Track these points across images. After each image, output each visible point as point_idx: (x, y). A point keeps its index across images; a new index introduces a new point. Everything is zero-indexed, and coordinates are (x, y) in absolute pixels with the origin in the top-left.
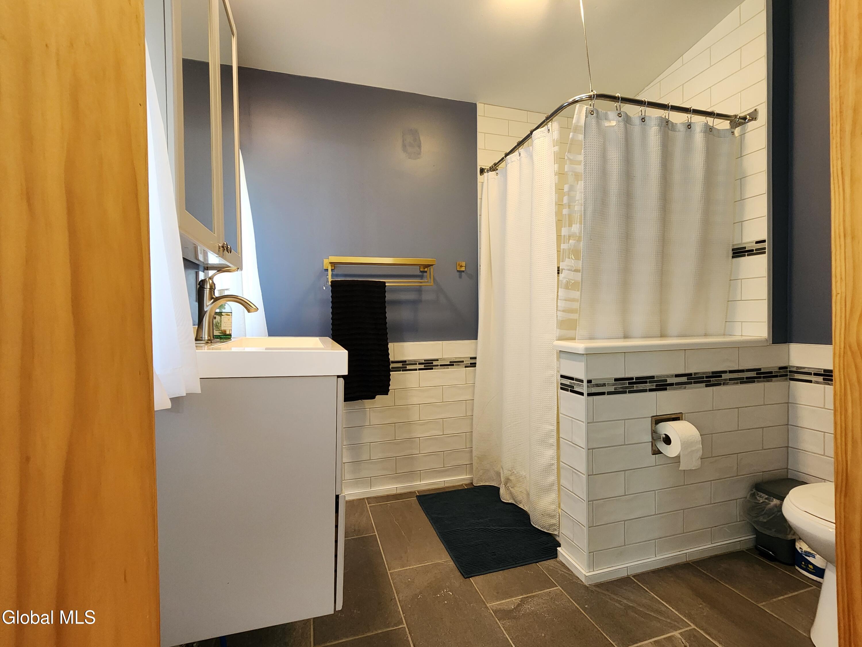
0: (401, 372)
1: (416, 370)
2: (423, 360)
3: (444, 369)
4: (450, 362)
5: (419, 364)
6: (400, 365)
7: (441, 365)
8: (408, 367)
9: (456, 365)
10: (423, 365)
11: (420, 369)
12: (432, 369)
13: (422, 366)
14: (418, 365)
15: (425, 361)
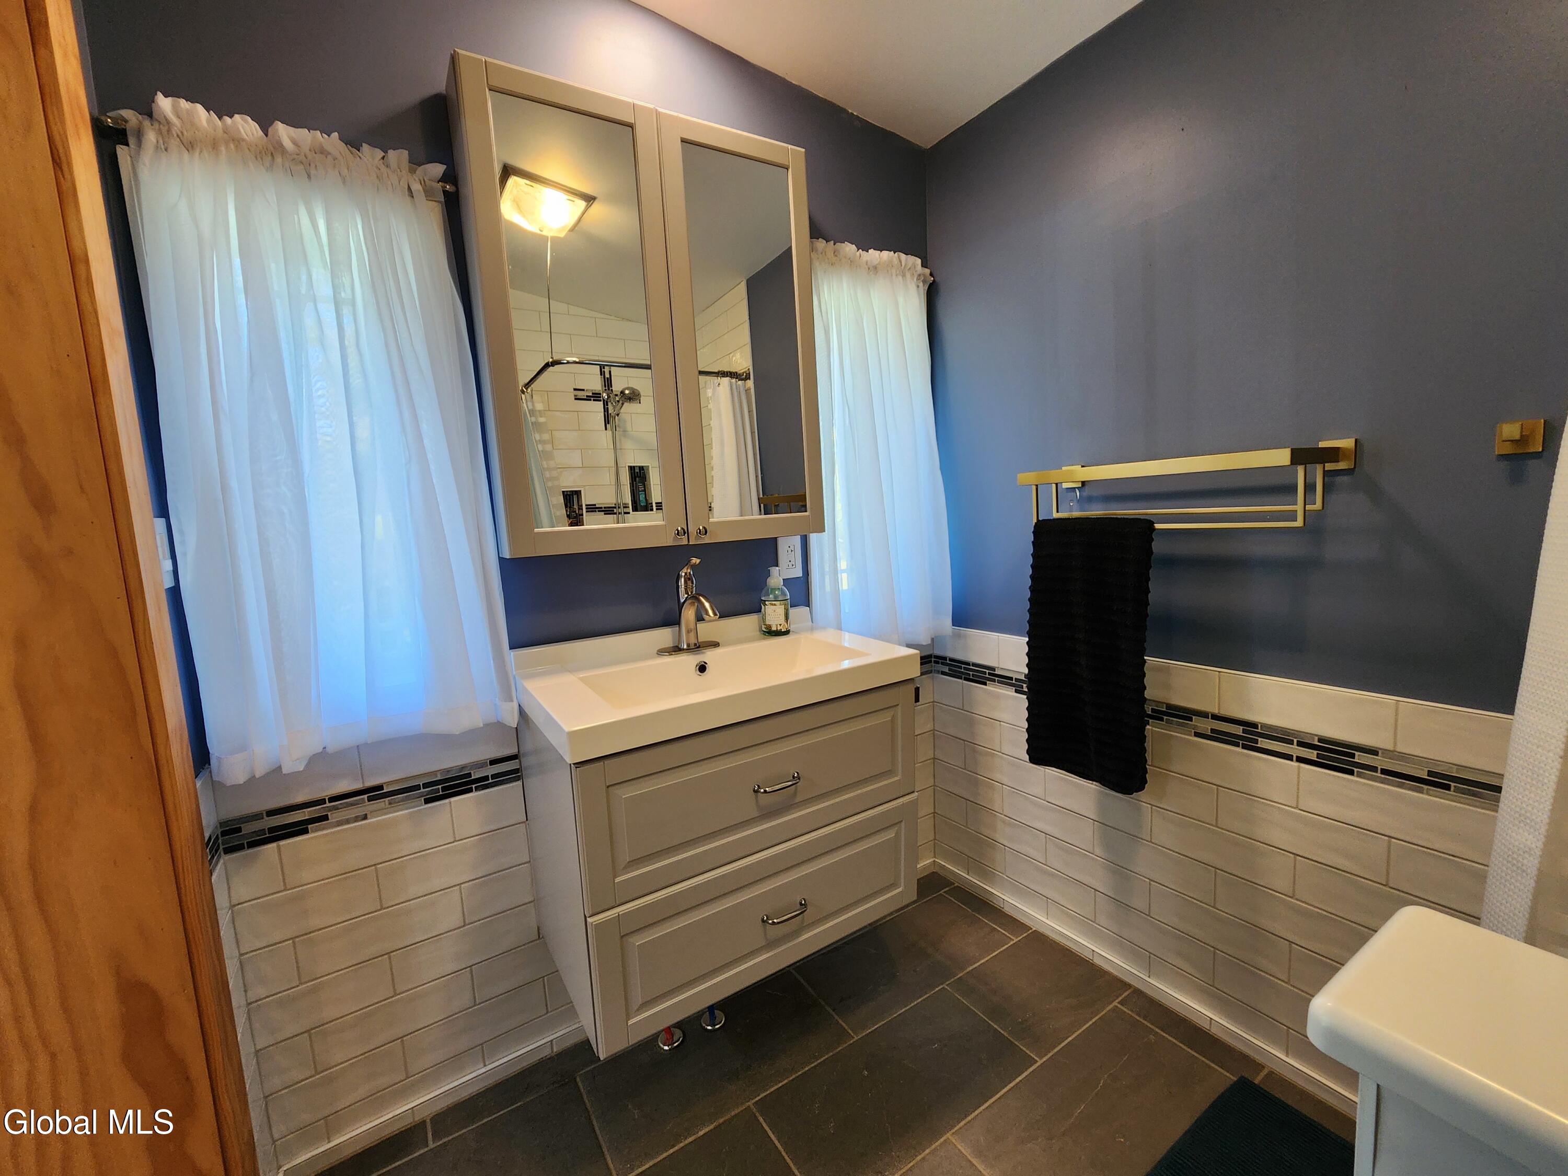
0: (1239, 750)
1: (1289, 757)
2: (1316, 738)
3: (1400, 786)
4: (1430, 773)
5: (1300, 744)
6: (1238, 730)
7: (1384, 771)
8: (1263, 743)
9: (1457, 790)
10: (1315, 752)
11: (1300, 760)
12: (1351, 773)
13: (1312, 755)
14: (1295, 746)
15: (1320, 741)
